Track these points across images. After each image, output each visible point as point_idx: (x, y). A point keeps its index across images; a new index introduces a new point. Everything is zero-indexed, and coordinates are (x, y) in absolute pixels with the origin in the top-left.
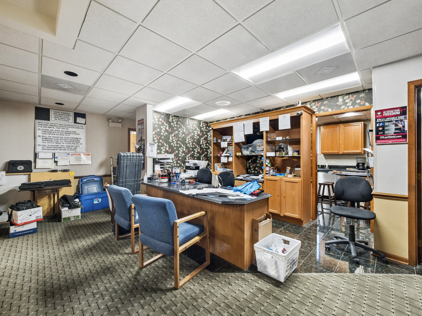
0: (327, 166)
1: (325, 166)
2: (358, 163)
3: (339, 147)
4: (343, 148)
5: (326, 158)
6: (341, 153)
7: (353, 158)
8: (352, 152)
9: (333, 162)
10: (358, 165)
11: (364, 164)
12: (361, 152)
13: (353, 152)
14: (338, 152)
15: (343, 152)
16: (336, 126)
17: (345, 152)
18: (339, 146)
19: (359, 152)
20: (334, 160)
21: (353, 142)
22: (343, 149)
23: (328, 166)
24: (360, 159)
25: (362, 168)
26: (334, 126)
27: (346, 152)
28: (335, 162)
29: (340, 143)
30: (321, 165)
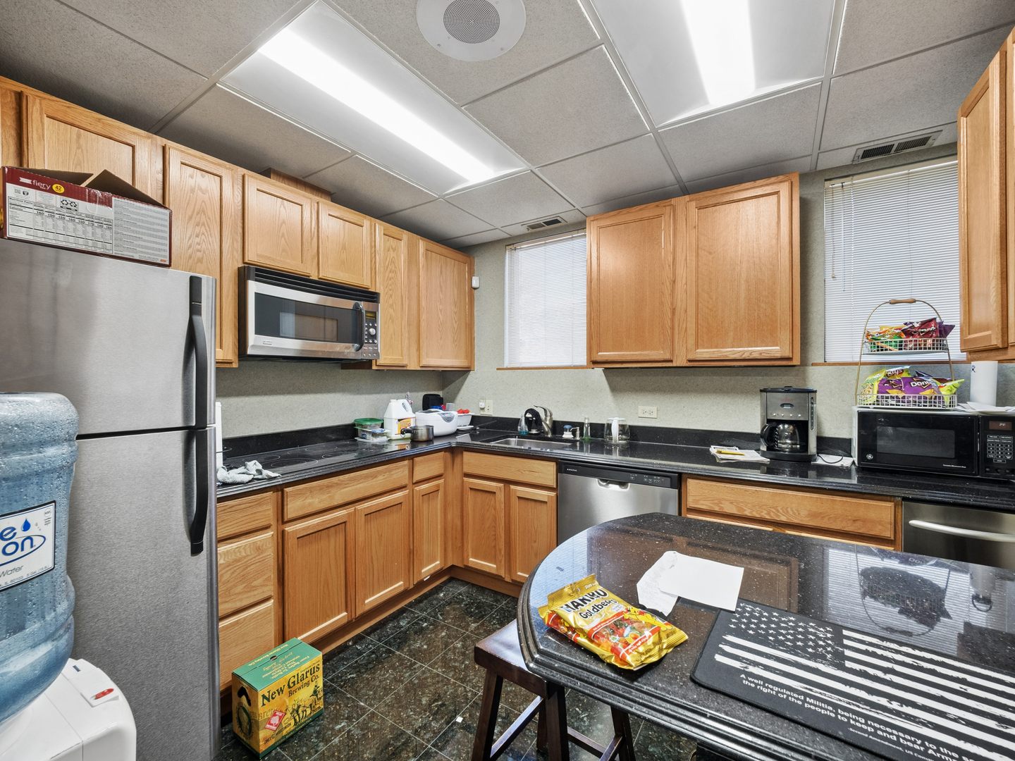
0: (615, 430)
1: (609, 426)
2: (769, 421)
3: (673, 328)
4: (692, 331)
5: (614, 389)
6: (680, 361)
7: (744, 391)
8: (737, 356)
9: (647, 408)
10: (770, 433)
11: (801, 428)
12: (787, 354)
13: (746, 356)
14: (668, 357)
15: (691, 357)
16: (657, 212)
17: (704, 353)
18: (672, 320)
19: (778, 355)
20: (650, 398)
21: (743, 295)
22: (691, 341)
23: (623, 429)
24: (781, 397)
25: (792, 450)
26: (649, 211)
27: (706, 356)
28: (654, 409)
29: (679, 304)
30: (591, 425)
